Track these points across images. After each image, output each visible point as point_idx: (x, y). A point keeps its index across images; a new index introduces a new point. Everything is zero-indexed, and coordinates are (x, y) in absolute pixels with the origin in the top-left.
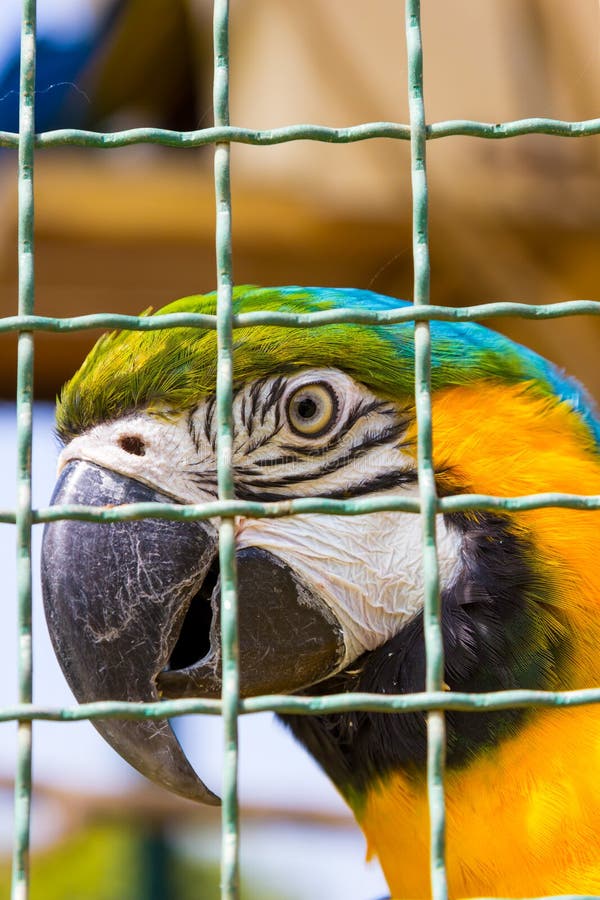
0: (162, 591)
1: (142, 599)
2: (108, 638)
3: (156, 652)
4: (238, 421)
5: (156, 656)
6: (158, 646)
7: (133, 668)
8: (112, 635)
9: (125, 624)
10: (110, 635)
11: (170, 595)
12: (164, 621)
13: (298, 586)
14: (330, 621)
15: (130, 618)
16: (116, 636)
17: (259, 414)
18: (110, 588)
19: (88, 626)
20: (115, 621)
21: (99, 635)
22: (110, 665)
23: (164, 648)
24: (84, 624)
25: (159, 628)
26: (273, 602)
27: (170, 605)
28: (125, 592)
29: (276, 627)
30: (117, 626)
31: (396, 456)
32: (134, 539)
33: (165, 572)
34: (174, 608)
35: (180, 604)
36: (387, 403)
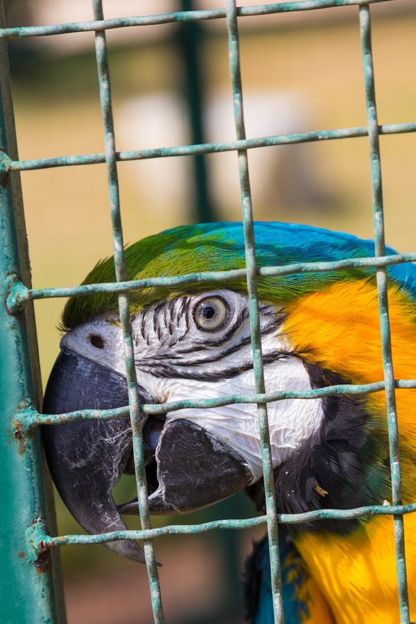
0: (114, 436)
1: (101, 441)
2: (78, 465)
3: (110, 474)
4: (162, 325)
5: (110, 477)
6: (111, 470)
7: (95, 483)
8: (81, 463)
9: (90, 456)
10: (80, 464)
11: (119, 438)
12: (116, 454)
13: (212, 440)
14: (237, 458)
15: (93, 452)
16: (84, 464)
17: (176, 320)
18: (80, 434)
19: (66, 458)
20: (84, 455)
21: (73, 463)
22: (80, 482)
23: (116, 471)
24: (63, 457)
25: (112, 459)
26: (197, 452)
27: (119, 444)
28: (89, 436)
29: (202, 467)
30: (85, 458)
31: (276, 342)
32: (96, 402)
33: (116, 424)
34: (122, 446)
35: (126, 443)
36: (268, 307)
